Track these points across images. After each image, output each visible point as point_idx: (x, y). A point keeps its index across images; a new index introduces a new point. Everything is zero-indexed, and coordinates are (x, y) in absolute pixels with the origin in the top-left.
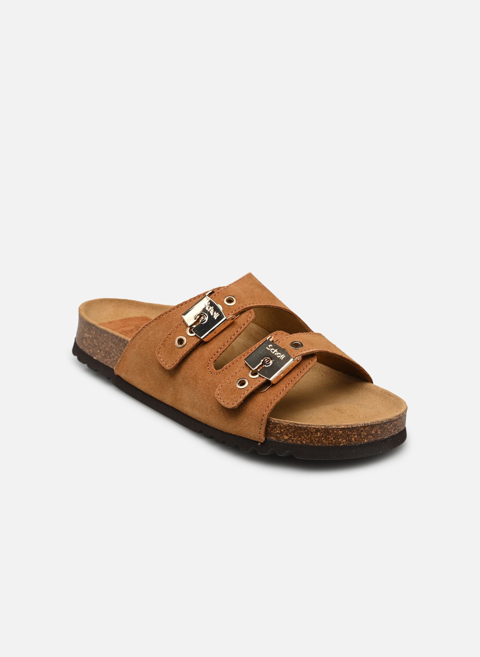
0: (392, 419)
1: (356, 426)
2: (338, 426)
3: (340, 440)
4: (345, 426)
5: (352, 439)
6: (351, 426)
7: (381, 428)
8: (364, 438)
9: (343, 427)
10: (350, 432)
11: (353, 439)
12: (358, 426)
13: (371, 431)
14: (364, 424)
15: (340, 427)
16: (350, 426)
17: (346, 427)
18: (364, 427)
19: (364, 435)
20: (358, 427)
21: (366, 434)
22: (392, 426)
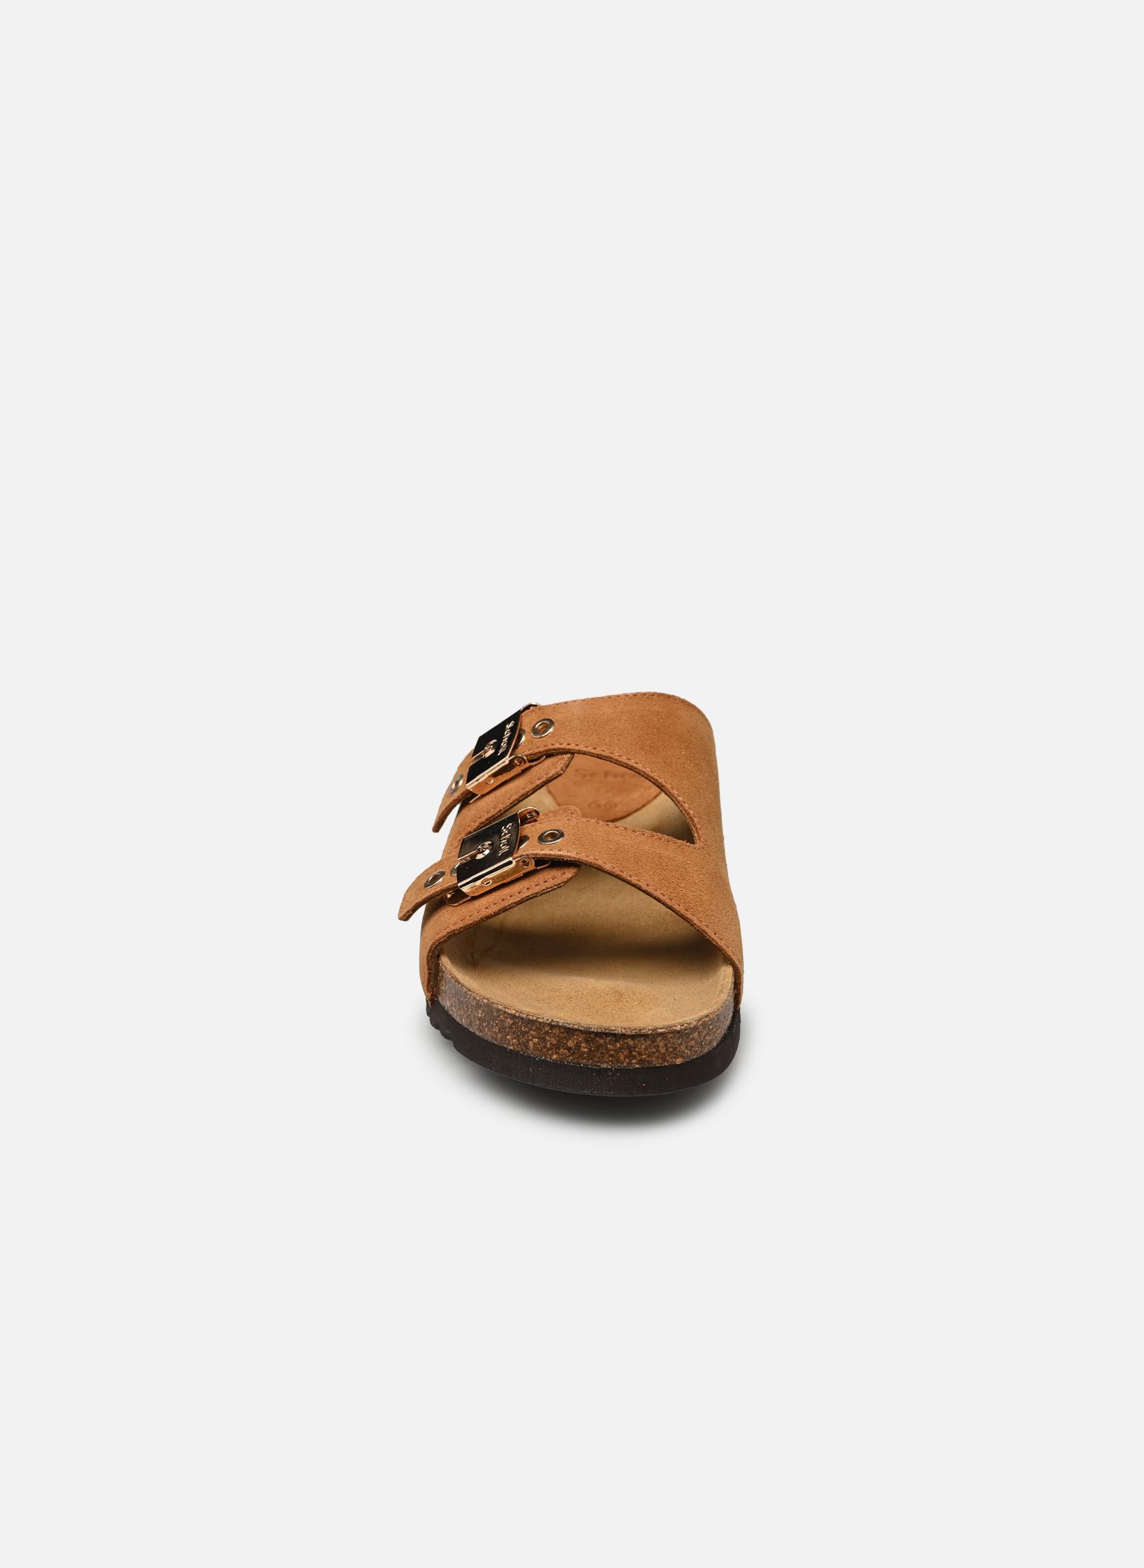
0: (614, 1030)
1: (535, 1018)
2: (506, 1008)
3: (508, 1037)
4: (517, 1012)
5: (528, 1043)
6: (527, 1015)
7: (588, 1041)
8: (550, 1049)
9: (513, 1012)
10: (526, 1027)
11: (531, 1044)
12: (539, 1020)
13: (568, 1041)
14: (550, 1020)
15: (509, 1011)
16: (525, 1016)
17: (517, 1014)
18: (552, 1026)
19: (551, 1044)
20: (540, 1023)
21: (555, 1042)
22: (618, 1045)
